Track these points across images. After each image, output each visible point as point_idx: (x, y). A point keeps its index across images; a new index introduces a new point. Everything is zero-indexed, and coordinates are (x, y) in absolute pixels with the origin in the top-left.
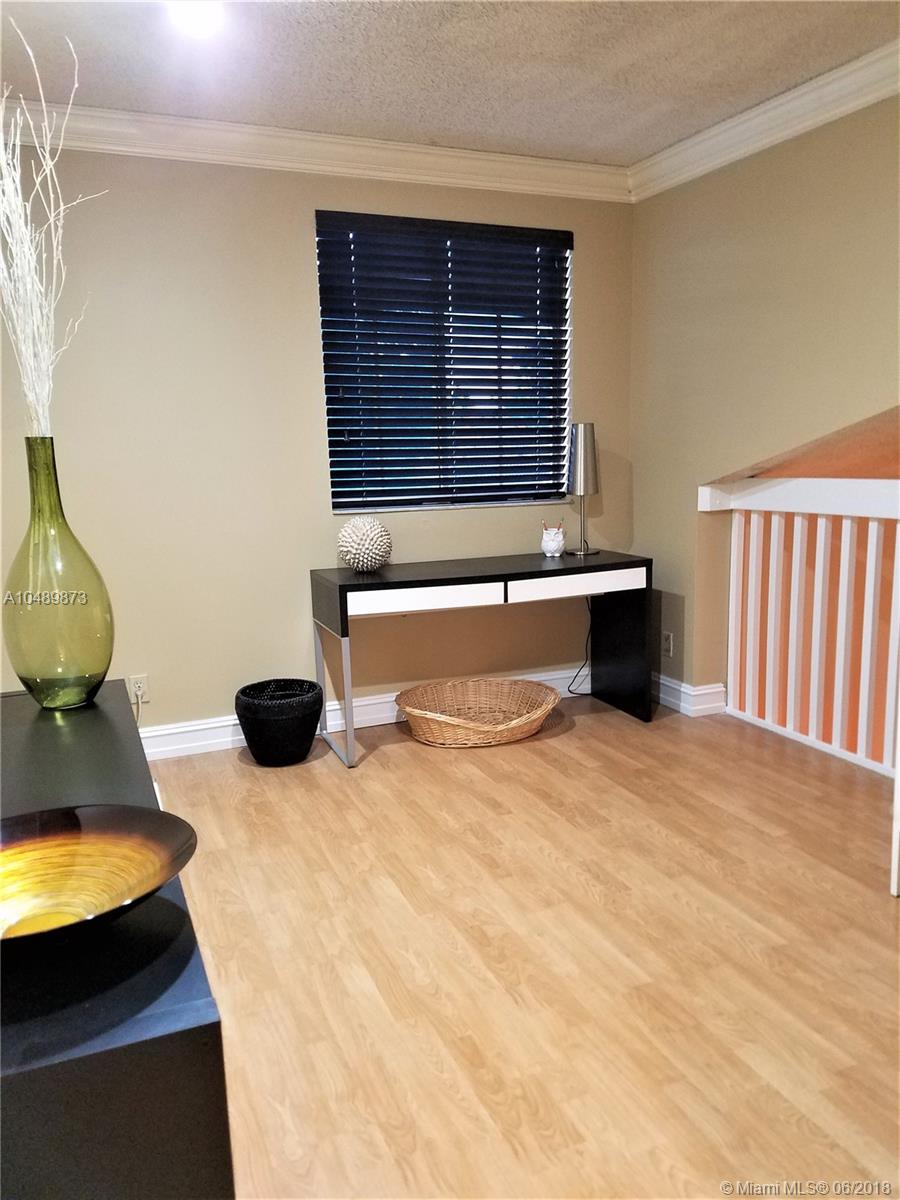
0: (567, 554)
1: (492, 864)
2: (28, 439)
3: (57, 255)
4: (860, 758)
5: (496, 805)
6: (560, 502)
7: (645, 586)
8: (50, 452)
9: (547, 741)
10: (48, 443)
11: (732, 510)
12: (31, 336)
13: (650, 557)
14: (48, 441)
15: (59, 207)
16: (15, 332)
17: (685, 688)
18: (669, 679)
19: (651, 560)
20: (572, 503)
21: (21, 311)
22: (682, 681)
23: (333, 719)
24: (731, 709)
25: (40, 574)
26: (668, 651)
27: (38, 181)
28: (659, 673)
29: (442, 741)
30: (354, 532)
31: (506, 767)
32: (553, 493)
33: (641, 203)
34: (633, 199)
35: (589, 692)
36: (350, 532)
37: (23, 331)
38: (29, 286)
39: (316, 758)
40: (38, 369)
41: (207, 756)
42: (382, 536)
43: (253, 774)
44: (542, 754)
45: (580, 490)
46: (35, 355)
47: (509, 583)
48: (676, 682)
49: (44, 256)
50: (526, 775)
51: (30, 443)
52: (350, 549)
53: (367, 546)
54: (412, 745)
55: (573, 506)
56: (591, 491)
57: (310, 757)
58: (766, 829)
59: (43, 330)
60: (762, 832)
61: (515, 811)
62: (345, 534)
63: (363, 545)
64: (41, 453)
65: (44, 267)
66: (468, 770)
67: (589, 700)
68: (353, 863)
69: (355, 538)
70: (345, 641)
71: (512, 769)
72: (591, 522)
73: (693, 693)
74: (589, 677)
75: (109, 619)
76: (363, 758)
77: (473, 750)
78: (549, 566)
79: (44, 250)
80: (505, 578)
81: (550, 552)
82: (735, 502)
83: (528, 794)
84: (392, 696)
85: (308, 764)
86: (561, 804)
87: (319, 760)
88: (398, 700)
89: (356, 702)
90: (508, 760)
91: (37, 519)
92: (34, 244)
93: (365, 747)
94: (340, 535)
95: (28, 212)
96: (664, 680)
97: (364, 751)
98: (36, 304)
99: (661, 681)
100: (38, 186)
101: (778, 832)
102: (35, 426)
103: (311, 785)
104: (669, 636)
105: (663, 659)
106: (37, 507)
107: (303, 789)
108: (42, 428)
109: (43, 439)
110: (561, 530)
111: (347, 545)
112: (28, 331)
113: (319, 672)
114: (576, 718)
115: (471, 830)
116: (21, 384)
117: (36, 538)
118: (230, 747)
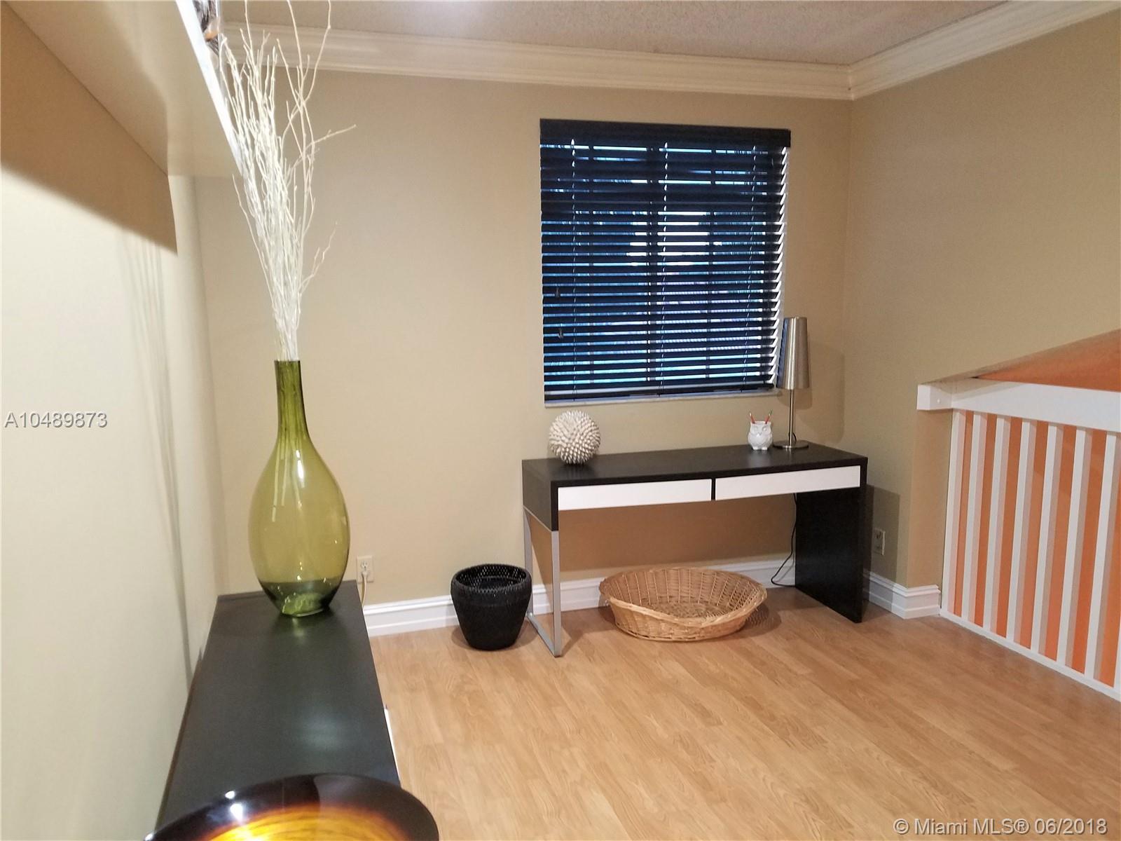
0: (775, 448)
1: (705, 785)
2: (277, 363)
3: (308, 190)
4: (1088, 678)
5: (705, 714)
6: (768, 393)
7: (859, 485)
8: (296, 374)
9: (753, 639)
10: (295, 367)
11: (951, 410)
12: (282, 266)
13: (865, 455)
14: (296, 366)
15: (311, 141)
16: (267, 262)
17: (897, 588)
18: (879, 577)
19: (866, 459)
20: (779, 395)
21: (272, 243)
22: (895, 581)
23: (539, 603)
24: (946, 612)
25: (284, 487)
26: (879, 548)
27: (291, 118)
28: (870, 570)
29: (645, 633)
30: (565, 427)
31: (712, 668)
32: (760, 385)
33: (861, 101)
34: (853, 96)
35: (793, 583)
36: (562, 426)
37: (275, 260)
38: (281, 217)
39: (524, 643)
40: (288, 296)
41: (423, 634)
42: (591, 431)
43: (465, 658)
44: (748, 655)
45: (790, 384)
46: (285, 284)
47: (717, 480)
48: (888, 581)
49: (295, 188)
50: (734, 679)
51: (279, 366)
52: (560, 443)
53: (577, 440)
54: (614, 634)
55: (780, 398)
56: (801, 385)
57: (518, 642)
58: (994, 762)
59: (292, 260)
60: (989, 765)
61: (725, 723)
62: (557, 428)
63: (574, 440)
64: (289, 377)
65: (296, 201)
66: (672, 668)
67: (794, 592)
68: (564, 771)
69: (566, 433)
70: (555, 535)
71: (718, 671)
72: (799, 415)
73: (906, 596)
74: (793, 570)
75: (345, 523)
76: (569, 646)
77: (677, 644)
78: (757, 462)
79: (295, 183)
80: (713, 476)
81: (757, 445)
82: (959, 402)
83: (737, 703)
84: (597, 582)
85: (516, 650)
86: (773, 718)
87: (527, 646)
88: (602, 587)
89: (564, 586)
90: (713, 659)
91: (283, 438)
92: (286, 178)
93: (570, 635)
94: (552, 429)
95: (281, 147)
96: (874, 577)
97: (569, 638)
98: (287, 235)
99: (871, 579)
100: (290, 123)
101: (1005, 765)
102: (284, 351)
103: (520, 673)
104: (881, 534)
105: (873, 556)
106: (283, 426)
107: (513, 679)
108: (290, 353)
109: (291, 363)
110: (769, 423)
111: (559, 438)
112: (280, 260)
113: (528, 560)
114: (781, 613)
115: (681, 741)
116: (272, 311)
117: (283, 454)
118: (444, 625)
